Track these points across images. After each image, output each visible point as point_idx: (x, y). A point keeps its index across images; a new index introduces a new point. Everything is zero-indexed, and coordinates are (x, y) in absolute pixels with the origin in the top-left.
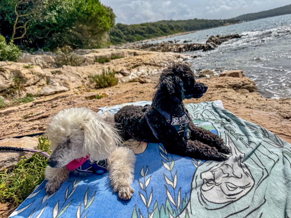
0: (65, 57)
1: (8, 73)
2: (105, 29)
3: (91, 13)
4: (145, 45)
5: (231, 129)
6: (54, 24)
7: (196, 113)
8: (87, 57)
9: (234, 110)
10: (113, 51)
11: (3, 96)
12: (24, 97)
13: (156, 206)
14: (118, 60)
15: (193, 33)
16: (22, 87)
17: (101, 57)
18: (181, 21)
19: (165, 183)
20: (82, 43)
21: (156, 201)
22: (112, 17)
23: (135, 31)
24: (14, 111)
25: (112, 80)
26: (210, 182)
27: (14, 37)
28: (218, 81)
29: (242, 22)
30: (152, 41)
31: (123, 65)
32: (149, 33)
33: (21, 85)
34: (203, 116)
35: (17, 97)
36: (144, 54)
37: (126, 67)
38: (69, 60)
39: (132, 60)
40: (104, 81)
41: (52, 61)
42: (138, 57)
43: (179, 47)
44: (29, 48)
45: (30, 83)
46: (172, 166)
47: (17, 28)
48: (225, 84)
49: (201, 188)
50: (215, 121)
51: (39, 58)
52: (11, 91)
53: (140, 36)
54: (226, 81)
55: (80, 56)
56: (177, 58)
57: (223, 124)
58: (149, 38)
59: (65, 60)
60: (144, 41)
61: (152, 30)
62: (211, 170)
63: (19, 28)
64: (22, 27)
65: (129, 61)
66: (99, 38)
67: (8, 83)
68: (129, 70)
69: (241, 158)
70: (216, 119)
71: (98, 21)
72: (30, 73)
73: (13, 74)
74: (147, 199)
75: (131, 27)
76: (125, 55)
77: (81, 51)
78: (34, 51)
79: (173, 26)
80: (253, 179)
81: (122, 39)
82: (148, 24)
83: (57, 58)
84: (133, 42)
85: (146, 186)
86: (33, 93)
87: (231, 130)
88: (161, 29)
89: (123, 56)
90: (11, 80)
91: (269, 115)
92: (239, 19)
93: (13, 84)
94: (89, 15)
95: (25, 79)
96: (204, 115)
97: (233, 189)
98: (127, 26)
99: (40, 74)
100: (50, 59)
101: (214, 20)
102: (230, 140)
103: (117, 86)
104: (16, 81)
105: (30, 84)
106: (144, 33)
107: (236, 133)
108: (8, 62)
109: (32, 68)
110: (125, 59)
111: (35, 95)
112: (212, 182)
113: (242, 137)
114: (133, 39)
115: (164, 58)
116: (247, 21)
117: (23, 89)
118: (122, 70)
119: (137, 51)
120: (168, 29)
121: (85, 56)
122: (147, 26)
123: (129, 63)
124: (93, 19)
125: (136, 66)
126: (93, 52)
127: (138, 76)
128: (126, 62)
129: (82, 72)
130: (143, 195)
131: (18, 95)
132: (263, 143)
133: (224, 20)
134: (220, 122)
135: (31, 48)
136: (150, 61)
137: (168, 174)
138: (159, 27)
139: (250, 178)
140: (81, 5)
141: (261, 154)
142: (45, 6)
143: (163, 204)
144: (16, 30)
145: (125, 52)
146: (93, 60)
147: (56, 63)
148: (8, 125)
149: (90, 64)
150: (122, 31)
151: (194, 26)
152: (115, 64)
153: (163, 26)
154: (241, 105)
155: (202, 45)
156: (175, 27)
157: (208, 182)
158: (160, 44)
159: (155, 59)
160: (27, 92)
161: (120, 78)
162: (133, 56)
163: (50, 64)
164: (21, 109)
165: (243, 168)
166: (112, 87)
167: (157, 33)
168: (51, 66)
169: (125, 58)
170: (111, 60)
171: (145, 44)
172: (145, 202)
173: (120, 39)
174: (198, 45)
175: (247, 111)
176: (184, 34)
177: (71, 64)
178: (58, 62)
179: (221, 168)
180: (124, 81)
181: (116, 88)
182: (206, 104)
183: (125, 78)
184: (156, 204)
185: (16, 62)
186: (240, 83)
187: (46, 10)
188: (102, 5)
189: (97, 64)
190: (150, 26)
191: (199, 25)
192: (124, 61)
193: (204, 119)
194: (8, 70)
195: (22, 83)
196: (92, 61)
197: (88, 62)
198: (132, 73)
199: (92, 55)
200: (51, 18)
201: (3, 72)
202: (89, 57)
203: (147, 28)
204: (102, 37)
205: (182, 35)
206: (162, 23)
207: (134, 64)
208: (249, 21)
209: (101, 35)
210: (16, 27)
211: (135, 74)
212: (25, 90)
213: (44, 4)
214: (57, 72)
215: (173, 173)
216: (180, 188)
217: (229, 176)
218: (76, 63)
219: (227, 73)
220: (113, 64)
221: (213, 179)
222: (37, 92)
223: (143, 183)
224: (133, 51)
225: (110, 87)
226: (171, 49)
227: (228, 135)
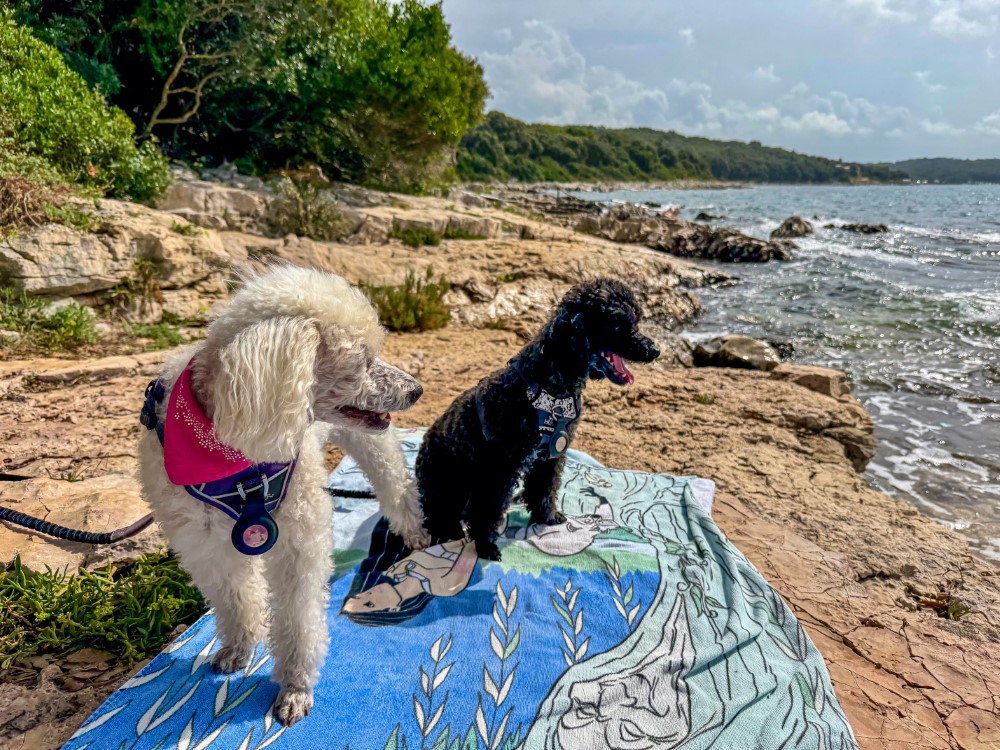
0: (301, 207)
1: (124, 242)
2: (445, 138)
3: (411, 84)
4: (566, 202)
5: (696, 581)
6: (290, 97)
7: (629, 507)
8: (370, 219)
9: (739, 521)
10: (456, 211)
11: (94, 307)
12: (155, 323)
13: (443, 736)
14: (466, 243)
15: (740, 187)
16: (154, 289)
17: (412, 223)
18: (705, 141)
19: (479, 688)
20: (360, 166)
21: (448, 725)
22: (477, 92)
23: (545, 146)
24: (122, 372)
25: (430, 313)
26: (586, 711)
27: (159, 117)
28: (758, 392)
29: (913, 182)
30: (594, 189)
31: (477, 264)
32: (589, 163)
33: (152, 282)
34: (643, 523)
35: (132, 317)
36: (553, 239)
37: (487, 273)
38: (311, 217)
39: (509, 252)
40: (407, 309)
41: (256, 211)
42: (532, 246)
43: (674, 235)
44: (194, 154)
45: (180, 280)
46: (510, 649)
47: (175, 91)
48: (772, 411)
49: (561, 718)
50: (669, 545)
51: (220, 194)
52: (119, 298)
53: (557, 166)
54: (781, 401)
55: (348, 209)
56: (659, 273)
57: (684, 561)
58: (586, 177)
59: (297, 217)
60: (567, 185)
61: (602, 154)
62: (602, 680)
63: (180, 91)
64: (192, 91)
65: (501, 256)
66: (421, 160)
67: (118, 270)
68: (495, 284)
69: (682, 666)
70: (676, 540)
71: (426, 111)
72: (187, 251)
73: (139, 245)
74: (428, 717)
75: (533, 131)
76: (492, 231)
77: (355, 194)
78: (208, 166)
79: (676, 153)
80: (690, 725)
81: (495, 165)
82: (593, 131)
83: (276, 203)
84: (530, 180)
85: (435, 686)
86: (180, 313)
87: (695, 584)
88: (633, 156)
89: (484, 233)
90: (129, 263)
91: (820, 559)
92: (905, 170)
93: (132, 276)
94: (403, 88)
95: (167, 265)
96: (648, 518)
97: (632, 738)
98: (520, 125)
99: (214, 257)
100: (250, 202)
101: (819, 159)
102: (682, 612)
103: (444, 333)
104: (141, 268)
105: (180, 284)
106: (574, 160)
107: (707, 593)
108: (130, 204)
109: (196, 234)
110: (488, 246)
111: (187, 320)
112: (592, 711)
113: (717, 610)
114: (533, 171)
115: (616, 266)
116: (931, 182)
117: (155, 296)
118: (472, 281)
119: (534, 226)
120: (655, 161)
121: (364, 212)
122: (587, 139)
123: (499, 261)
124: (414, 102)
125: (518, 277)
126: (393, 203)
127: (517, 309)
128: (489, 257)
129: (344, 266)
130: (422, 706)
131: (137, 312)
132: (763, 639)
133: (853, 166)
134: (681, 552)
135: (200, 155)
136: (566, 267)
137: (495, 668)
138: (627, 149)
139: (683, 721)
140: (383, 54)
141: (741, 668)
142: (273, 39)
143: (459, 736)
144: (170, 97)
145: (493, 221)
146: (384, 229)
147: (268, 219)
148: (110, 424)
149: (372, 241)
150: (501, 139)
151: (746, 166)
152: (452, 255)
153: (642, 149)
154: (780, 501)
155: (755, 242)
156: (682, 157)
157: (581, 709)
158: (617, 209)
159: (586, 264)
160: (165, 306)
161: (458, 306)
162: (515, 240)
163: (248, 220)
164: (144, 368)
165: (680, 694)
166: (425, 334)
167: (617, 165)
168: (249, 226)
169: (490, 241)
170: (444, 241)
171: (568, 199)
172: (421, 722)
173: (490, 165)
174: (742, 240)
175: (771, 532)
176: (707, 188)
177: (312, 232)
178: (274, 219)
179: (624, 681)
180: (471, 318)
181: (439, 342)
182: (669, 483)
183: (474, 307)
184: (446, 732)
185: (153, 206)
186: (821, 417)
187: (273, 52)
188: (454, 50)
189: (396, 246)
190: (596, 138)
191: (764, 166)
192: (486, 251)
193: (642, 533)
194: (125, 234)
195: (156, 278)
196: (382, 232)
197: (368, 232)
198: (500, 298)
199: (384, 213)
200: (282, 77)
201: (111, 235)
202: (376, 219)
203: (586, 143)
204: (429, 158)
205: (699, 187)
206: (638, 138)
207: (514, 267)
208: (941, 183)
209: (429, 152)
210: (171, 88)
211: (508, 300)
212: (161, 301)
213: (273, 32)
214: (265, 250)
215: (508, 666)
216: (512, 709)
217: (637, 705)
218: (330, 230)
219: (795, 372)
220: (448, 256)
221: (596, 704)
222: (193, 313)
223: (431, 676)
224: (519, 221)
225: (421, 332)
226: (648, 233)
227: (683, 597)
